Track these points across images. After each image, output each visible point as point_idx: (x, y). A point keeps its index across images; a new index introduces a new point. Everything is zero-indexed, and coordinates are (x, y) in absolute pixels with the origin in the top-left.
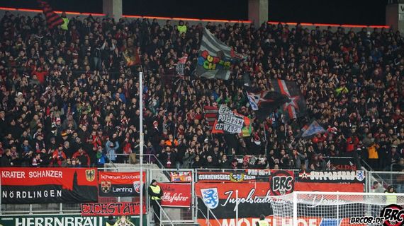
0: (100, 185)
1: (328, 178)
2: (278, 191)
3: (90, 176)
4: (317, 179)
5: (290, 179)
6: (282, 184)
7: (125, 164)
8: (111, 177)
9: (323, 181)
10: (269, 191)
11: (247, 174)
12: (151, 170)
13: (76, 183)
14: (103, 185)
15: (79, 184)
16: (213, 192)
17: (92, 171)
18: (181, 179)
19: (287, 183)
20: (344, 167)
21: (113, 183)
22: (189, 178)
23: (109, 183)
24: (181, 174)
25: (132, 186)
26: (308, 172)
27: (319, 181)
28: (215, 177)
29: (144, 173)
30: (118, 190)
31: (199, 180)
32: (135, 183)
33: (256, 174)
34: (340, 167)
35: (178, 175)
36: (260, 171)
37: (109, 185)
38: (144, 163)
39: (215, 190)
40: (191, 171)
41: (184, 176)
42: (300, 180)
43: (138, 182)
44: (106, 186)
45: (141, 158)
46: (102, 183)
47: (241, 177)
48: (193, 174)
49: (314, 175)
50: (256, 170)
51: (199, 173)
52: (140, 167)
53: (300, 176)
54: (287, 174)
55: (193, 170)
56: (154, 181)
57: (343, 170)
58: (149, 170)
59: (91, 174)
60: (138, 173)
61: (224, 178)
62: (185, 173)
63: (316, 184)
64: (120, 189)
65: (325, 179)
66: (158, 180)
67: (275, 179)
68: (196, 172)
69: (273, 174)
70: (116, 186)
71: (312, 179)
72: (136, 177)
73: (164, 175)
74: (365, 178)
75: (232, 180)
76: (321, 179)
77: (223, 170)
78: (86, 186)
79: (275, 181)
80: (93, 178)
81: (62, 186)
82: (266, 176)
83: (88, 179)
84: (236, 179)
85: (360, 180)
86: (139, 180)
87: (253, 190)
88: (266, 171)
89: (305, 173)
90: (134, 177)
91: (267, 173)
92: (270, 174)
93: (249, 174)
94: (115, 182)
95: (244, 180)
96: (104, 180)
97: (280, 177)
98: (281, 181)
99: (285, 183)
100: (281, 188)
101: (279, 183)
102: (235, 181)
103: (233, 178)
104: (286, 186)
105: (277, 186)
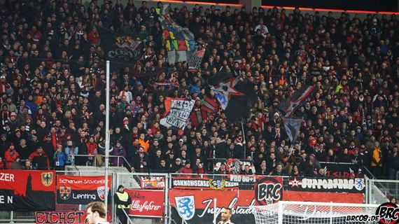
0: (59, 190)
1: (322, 186)
2: (264, 200)
3: (47, 180)
4: (310, 187)
5: (278, 186)
6: (269, 192)
7: (87, 167)
8: (71, 182)
9: (316, 190)
10: (254, 201)
11: (229, 180)
12: (118, 173)
14: (62, 191)
15: (33, 189)
16: (189, 200)
17: (49, 174)
18: (153, 185)
19: (274, 192)
20: (342, 174)
21: (74, 189)
22: (162, 184)
23: (69, 188)
24: (152, 179)
25: (95, 192)
26: (300, 180)
27: (311, 190)
28: (192, 183)
29: (110, 178)
30: (79, 196)
31: (173, 186)
32: (99, 189)
33: (240, 181)
34: (338, 174)
35: (149, 181)
36: (244, 177)
37: (68, 191)
38: (110, 165)
39: (192, 198)
40: (164, 176)
41: (157, 181)
42: (290, 188)
43: (102, 188)
44: (65, 191)
45: (107, 160)
46: (61, 188)
47: (222, 184)
48: (167, 180)
49: (306, 183)
50: (240, 176)
51: (174, 178)
52: (106, 171)
53: (290, 183)
54: (275, 181)
55: (166, 175)
56: (120, 187)
57: (341, 178)
58: (116, 174)
59: (47, 177)
60: (103, 177)
61: (202, 185)
62: (158, 178)
63: (309, 193)
64: (81, 196)
65: (319, 188)
66: (126, 186)
67: (261, 187)
68: (170, 177)
69: (259, 181)
70: (76, 192)
71: (304, 187)
72: (101, 182)
73: (134, 180)
74: (365, 188)
75: (212, 187)
76: (314, 187)
77: (202, 175)
78: (42, 191)
79: (261, 189)
80: (50, 182)
81: (13, 191)
82: (250, 182)
83: (45, 183)
84: (216, 186)
85: (359, 189)
86: (103, 185)
87: (236, 199)
88: (250, 177)
89: (295, 180)
90: (98, 182)
91: (251, 179)
92: (255, 181)
93: (231, 180)
94: (75, 187)
95: (225, 187)
96: (63, 185)
97: (267, 185)
98: (268, 189)
99: (272, 192)
100: (267, 197)
101: (266, 191)
102: (215, 188)
103: (212, 184)
104: (274, 195)
105: (263, 194)
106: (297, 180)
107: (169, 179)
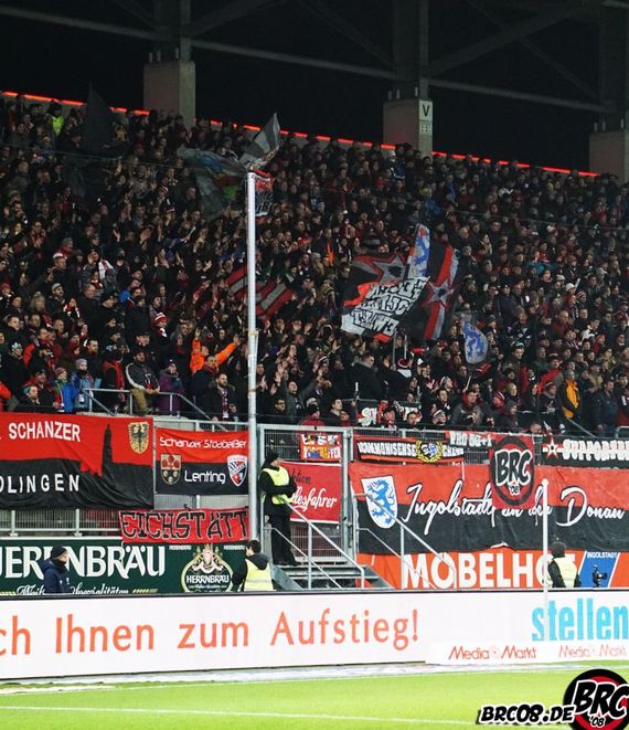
0: (158, 463)
1: (593, 456)
2: (506, 485)
3: (137, 439)
4: (575, 457)
5: (527, 456)
6: (512, 468)
8: (180, 444)
9: (585, 463)
10: (489, 486)
11: (447, 442)
12: (263, 427)
13: (110, 457)
14: (165, 464)
15: (115, 460)
16: (386, 485)
17: (142, 425)
18: (322, 454)
19: (521, 467)
21: (187, 460)
22: (336, 452)
23: (177, 458)
24: (321, 441)
25: (223, 468)
26: (560, 442)
27: (578, 463)
28: (389, 449)
30: (196, 476)
31: (358, 455)
32: (232, 459)
33: (465, 444)
36: (472, 435)
37: (176, 464)
39: (390, 481)
40: (341, 434)
41: (327, 446)
42: (545, 459)
44: (170, 465)
46: (163, 458)
47: (438, 451)
48: (345, 441)
49: (570, 448)
50: (465, 434)
51: (358, 437)
53: (545, 450)
54: (523, 446)
55: (345, 430)
58: (259, 429)
59: (140, 434)
61: (404, 453)
62: (330, 437)
63: (573, 470)
64: (199, 476)
65: (589, 458)
67: (500, 457)
68: (352, 435)
69: (497, 445)
70: (190, 467)
71: (566, 456)
72: (233, 445)
75: (421, 456)
76: (581, 458)
77: (404, 432)
78: (130, 465)
79: (499, 461)
80: (145, 445)
81: (78, 463)
82: (483, 448)
84: (428, 455)
87: (460, 483)
88: (483, 436)
89: (552, 443)
90: (227, 446)
91: (484, 441)
92: (490, 445)
93: (452, 443)
94: (188, 455)
95: (442, 458)
96: (166, 450)
97: (509, 452)
98: (511, 463)
99: (517, 467)
100: (510, 480)
101: (508, 465)
102: (426, 460)
103: (422, 452)
104: (520, 475)
105: (503, 472)
106: (555, 443)
107: (349, 439)
